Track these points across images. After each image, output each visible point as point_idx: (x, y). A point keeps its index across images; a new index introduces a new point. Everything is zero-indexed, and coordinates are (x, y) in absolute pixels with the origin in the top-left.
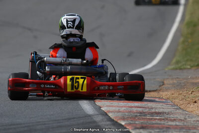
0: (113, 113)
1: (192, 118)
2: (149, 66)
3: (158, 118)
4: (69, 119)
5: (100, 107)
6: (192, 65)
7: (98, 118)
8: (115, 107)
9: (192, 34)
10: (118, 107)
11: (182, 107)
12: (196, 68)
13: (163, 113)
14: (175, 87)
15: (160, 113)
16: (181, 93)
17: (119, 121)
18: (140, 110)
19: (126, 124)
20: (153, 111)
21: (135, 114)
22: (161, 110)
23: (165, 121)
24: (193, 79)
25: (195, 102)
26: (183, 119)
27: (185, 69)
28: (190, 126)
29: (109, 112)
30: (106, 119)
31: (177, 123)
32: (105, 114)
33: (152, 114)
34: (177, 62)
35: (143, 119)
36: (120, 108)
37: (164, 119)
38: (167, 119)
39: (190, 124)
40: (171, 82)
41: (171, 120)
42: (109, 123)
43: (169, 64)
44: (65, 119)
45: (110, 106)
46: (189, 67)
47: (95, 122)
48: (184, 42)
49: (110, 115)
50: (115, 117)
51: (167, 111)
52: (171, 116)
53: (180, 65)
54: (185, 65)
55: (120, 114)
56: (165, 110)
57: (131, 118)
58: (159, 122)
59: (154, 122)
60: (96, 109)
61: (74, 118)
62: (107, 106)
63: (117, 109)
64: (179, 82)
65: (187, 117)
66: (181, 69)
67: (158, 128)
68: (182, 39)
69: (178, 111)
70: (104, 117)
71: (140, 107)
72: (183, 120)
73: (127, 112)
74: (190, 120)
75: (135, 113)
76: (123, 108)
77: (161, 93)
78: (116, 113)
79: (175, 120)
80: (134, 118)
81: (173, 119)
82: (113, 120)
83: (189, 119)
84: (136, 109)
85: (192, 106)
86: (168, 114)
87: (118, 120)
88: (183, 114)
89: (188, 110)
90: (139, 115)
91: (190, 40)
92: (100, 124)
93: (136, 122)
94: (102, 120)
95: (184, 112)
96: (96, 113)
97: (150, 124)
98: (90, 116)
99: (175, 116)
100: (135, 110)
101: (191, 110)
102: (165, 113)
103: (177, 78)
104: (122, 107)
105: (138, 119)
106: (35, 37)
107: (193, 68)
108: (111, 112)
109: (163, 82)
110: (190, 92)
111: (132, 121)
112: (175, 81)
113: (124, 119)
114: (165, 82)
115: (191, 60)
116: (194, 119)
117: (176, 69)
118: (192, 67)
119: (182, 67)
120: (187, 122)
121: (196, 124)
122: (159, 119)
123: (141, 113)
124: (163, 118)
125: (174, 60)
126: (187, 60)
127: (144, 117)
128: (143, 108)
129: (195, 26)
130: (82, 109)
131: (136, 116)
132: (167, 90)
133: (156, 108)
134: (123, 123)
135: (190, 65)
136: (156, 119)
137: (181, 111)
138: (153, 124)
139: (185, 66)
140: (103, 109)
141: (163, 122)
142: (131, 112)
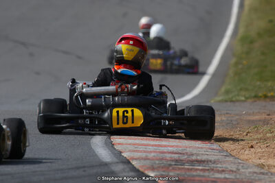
0: (138, 161)
1: (247, 169)
2: (188, 97)
3: (200, 168)
4: (78, 168)
5: (121, 152)
6: (247, 96)
7: (118, 168)
8: (141, 152)
9: (248, 53)
10: (145, 152)
11: (234, 153)
12: (253, 100)
13: (208, 161)
14: (223, 126)
15: (204, 161)
16: (232, 134)
17: (146, 172)
18: (176, 156)
20: (194, 158)
21: (169, 163)
22: (204, 158)
23: (209, 173)
24: (250, 115)
25: (252, 147)
26: (234, 169)
27: (238, 101)
28: (244, 180)
29: (133, 159)
30: (128, 169)
31: (227, 176)
32: (127, 162)
33: (192, 162)
34: (227, 92)
35: (179, 169)
36: (148, 154)
37: (208, 170)
38: (213, 170)
39: (244, 177)
40: (219, 119)
41: (218, 172)
42: (132, 174)
43: (216, 94)
44: (72, 169)
45: (134, 151)
46: (243, 98)
47: (113, 172)
48: (236, 64)
49: (134, 163)
50: (140, 166)
51: (213, 159)
52: (219, 166)
53: (230, 96)
54: (238, 95)
55: (148, 163)
56: (210, 158)
57: (162, 167)
58: (201, 173)
59: (195, 173)
60: (115, 154)
61: (84, 167)
62: (130, 151)
63: (144, 155)
64: (229, 119)
65: (240, 167)
66: (232, 101)
67: (201, 182)
68: (234, 60)
69: (227, 159)
70: (125, 166)
71: (176, 153)
72: (235, 172)
73: (157, 160)
74: (245, 172)
75: (168, 160)
76: (153, 154)
78: (142, 161)
79: (223, 171)
80: (167, 167)
81: (220, 169)
82: (138, 171)
83: (243, 171)
84: (170, 155)
85: (247, 152)
86: (214, 162)
87: (145, 170)
88: (235, 163)
89: (242, 157)
90: (174, 163)
91: (245, 62)
93: (171, 174)
94: (124, 170)
95: (236, 161)
96: (115, 160)
97: (189, 176)
98: (106, 164)
99: (224, 166)
100: (168, 156)
101: (246, 157)
102: (211, 161)
103: (227, 113)
104: (151, 152)
105: (173, 169)
106: (31, 55)
107: (249, 100)
108: (135, 159)
110: (245, 134)
111: (164, 171)
112: (224, 118)
113: (153, 169)
115: (247, 90)
116: (249, 170)
117: (226, 101)
118: (247, 98)
119: (234, 99)
120: (240, 174)
121: (253, 178)
122: (202, 170)
123: (176, 161)
124: (207, 168)
125: (223, 89)
126: (241, 89)
127: (180, 167)
128: (181, 154)
129: (252, 42)
130: (96, 155)
131: (170, 165)
133: (198, 155)
134: (152, 174)
135: (245, 96)
136: (197, 170)
137: (231, 159)
138: (194, 176)
139: (238, 98)
140: (125, 155)
141: (206, 174)
142: (162, 159)
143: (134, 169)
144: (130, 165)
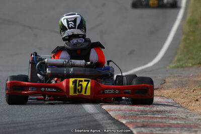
0: (114, 112)
1: (193, 116)
2: (150, 64)
3: (159, 116)
6: (194, 63)
7: (99, 117)
9: (194, 32)
11: (184, 105)
12: (198, 66)
13: (164, 111)
14: (176, 85)
15: (162, 112)
16: (182, 91)
17: (120, 120)
18: (141, 108)
19: (127, 123)
20: (155, 109)
24: (195, 77)
25: (197, 100)
26: (184, 117)
28: (191, 125)
29: (110, 110)
30: (106, 118)
31: (179, 122)
32: (106, 113)
33: (153, 112)
34: (179, 60)
35: (144, 117)
37: (165, 118)
38: (168, 117)
39: (191, 122)
40: (173, 80)
41: (173, 119)
42: (109, 121)
43: (171, 62)
46: (190, 65)
47: (95, 121)
49: (111, 113)
50: (115, 116)
51: (169, 110)
52: (173, 114)
53: (181, 63)
55: (121, 113)
57: (132, 116)
58: (160, 120)
59: (155, 120)
64: (181, 80)
65: (188, 115)
66: (182, 67)
67: (159, 126)
68: (183, 37)
69: (179, 109)
70: (105, 116)
72: (185, 119)
73: (128, 111)
74: (192, 119)
75: (136, 111)
77: (162, 91)
78: (117, 112)
79: (176, 118)
80: (135, 116)
81: (174, 117)
82: (114, 119)
85: (193, 104)
86: (170, 112)
87: (119, 118)
89: (190, 108)
90: (140, 113)
91: (191, 38)
92: (101, 122)
93: (138, 121)
94: (103, 119)
95: (186, 111)
96: (97, 111)
97: (151, 122)
98: (90, 114)
99: (177, 115)
101: (193, 108)
102: (167, 111)
103: (179, 76)
105: (140, 117)
108: (112, 110)
109: (165, 81)
110: (192, 91)
111: (133, 119)
112: (176, 80)
113: (124, 117)
114: (167, 80)
115: (193, 58)
116: (195, 117)
118: (193, 65)
119: (184, 65)
120: (188, 121)
121: (198, 123)
122: (160, 118)
123: (142, 111)
124: (164, 116)
125: (176, 58)
126: (189, 58)
127: (144, 115)
129: (197, 23)
131: (137, 114)
132: (168, 88)
133: (158, 107)
134: (124, 122)
135: (192, 63)
136: (157, 118)
137: (182, 109)
138: (155, 122)
139: (186, 64)
141: (164, 121)
142: (132, 110)
143: (111, 118)
144: (108, 115)
